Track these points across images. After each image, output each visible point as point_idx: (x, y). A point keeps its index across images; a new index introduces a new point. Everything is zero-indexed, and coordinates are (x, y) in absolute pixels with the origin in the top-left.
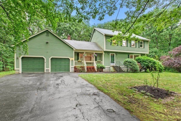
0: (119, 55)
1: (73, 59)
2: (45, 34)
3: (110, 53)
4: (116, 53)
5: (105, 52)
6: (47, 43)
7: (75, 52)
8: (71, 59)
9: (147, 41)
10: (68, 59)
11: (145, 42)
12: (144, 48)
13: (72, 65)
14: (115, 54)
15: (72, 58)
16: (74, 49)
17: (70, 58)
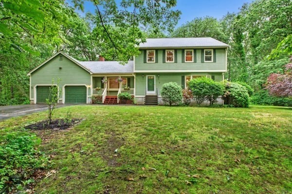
0: (162, 78)
1: (91, 86)
2: (59, 58)
3: (147, 76)
4: (157, 74)
5: (137, 74)
6: (60, 68)
7: (93, 77)
8: (88, 87)
9: (223, 49)
10: (84, 86)
11: (217, 51)
12: (215, 61)
13: (89, 95)
14: (155, 76)
15: (90, 84)
16: (91, 74)
17: (86, 86)
